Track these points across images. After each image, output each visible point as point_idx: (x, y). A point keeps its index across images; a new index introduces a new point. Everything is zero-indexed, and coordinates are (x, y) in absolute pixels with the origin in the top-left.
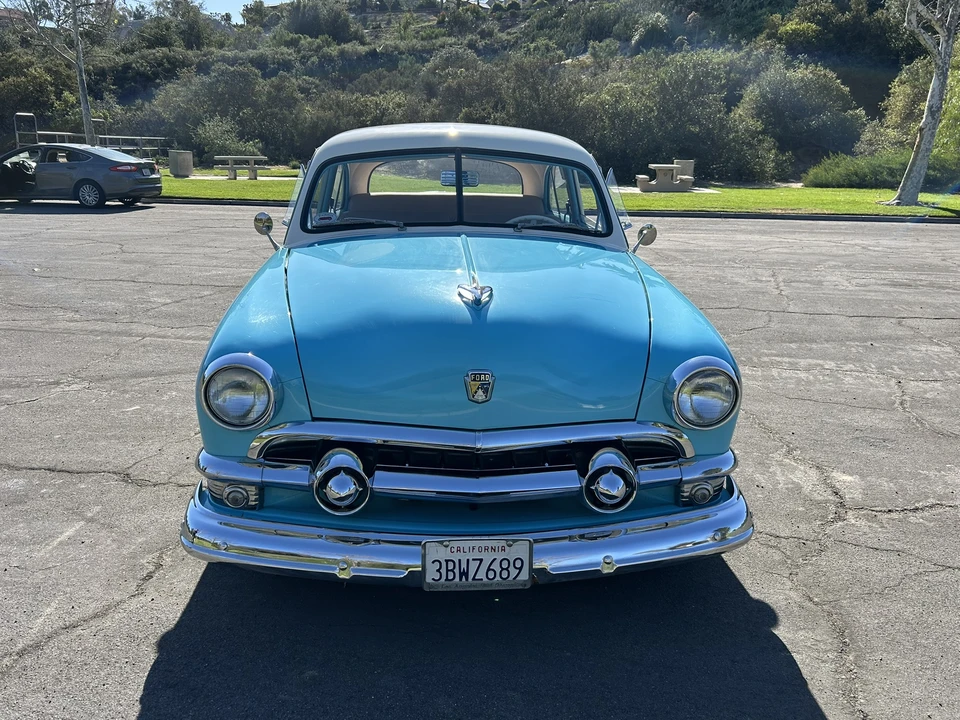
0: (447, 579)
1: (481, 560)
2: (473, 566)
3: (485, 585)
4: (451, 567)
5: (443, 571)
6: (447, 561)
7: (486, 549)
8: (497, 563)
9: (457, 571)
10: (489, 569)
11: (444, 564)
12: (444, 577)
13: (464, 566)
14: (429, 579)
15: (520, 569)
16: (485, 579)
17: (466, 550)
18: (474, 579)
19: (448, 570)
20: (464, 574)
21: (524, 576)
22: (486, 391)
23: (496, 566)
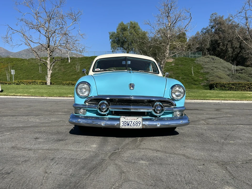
0: (125, 126)
1: (132, 122)
2: (130, 123)
3: (133, 127)
4: (126, 123)
5: (124, 124)
6: (125, 122)
7: (133, 119)
8: (135, 122)
9: (127, 124)
10: (133, 124)
11: (124, 122)
12: (124, 125)
13: (128, 123)
14: (121, 126)
15: (140, 124)
16: (133, 126)
17: (129, 119)
18: (130, 126)
19: (125, 124)
20: (128, 125)
21: (141, 125)
22: (133, 87)
23: (135, 123)
